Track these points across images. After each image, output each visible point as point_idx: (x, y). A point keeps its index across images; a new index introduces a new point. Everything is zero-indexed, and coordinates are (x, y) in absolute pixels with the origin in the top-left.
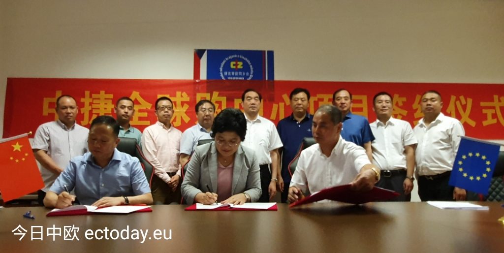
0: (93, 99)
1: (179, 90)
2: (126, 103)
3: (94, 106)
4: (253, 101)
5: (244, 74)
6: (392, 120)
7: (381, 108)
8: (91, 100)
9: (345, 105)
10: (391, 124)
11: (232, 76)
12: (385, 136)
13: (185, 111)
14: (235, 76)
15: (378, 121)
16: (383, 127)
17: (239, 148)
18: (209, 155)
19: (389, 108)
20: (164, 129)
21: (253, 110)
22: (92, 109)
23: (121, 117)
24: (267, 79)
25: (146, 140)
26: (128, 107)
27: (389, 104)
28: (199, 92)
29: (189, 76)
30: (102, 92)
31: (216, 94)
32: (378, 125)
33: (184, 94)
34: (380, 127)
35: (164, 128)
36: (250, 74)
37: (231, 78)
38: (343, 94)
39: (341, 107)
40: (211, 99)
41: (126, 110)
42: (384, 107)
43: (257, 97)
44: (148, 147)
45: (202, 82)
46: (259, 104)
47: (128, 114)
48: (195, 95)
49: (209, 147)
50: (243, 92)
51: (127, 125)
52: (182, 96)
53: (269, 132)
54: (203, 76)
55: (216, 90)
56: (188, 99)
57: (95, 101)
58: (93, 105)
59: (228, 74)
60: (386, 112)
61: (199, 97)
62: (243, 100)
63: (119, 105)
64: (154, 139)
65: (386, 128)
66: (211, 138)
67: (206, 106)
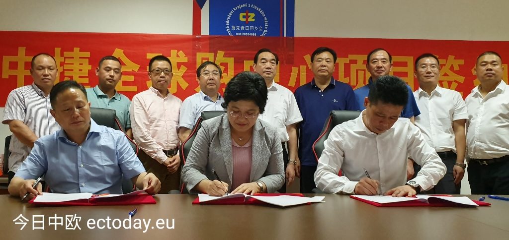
0: (65, 58)
1: (174, 49)
2: (111, 63)
3: (66, 67)
4: (268, 65)
5: (256, 29)
6: (438, 89)
7: (426, 75)
8: (62, 60)
9: (383, 69)
10: (438, 94)
11: (242, 31)
12: (429, 110)
13: (182, 74)
14: (245, 31)
15: (420, 90)
16: (428, 98)
17: (257, 122)
18: (220, 130)
19: (435, 74)
20: (158, 97)
21: (267, 75)
22: (64, 70)
23: (105, 82)
24: (285, 36)
25: (136, 111)
26: (115, 69)
27: (436, 69)
28: (200, 51)
29: (187, 30)
30: (77, 49)
31: (220, 54)
32: (421, 95)
33: (181, 53)
34: (423, 98)
35: (158, 95)
36: (264, 29)
37: (240, 34)
38: (381, 55)
39: (376, 71)
40: (214, 61)
41: (112, 73)
42: (429, 73)
43: (273, 60)
44: (138, 119)
45: (205, 38)
46: (276, 68)
47: (115, 79)
48: (195, 55)
49: (219, 121)
50: (256, 52)
51: (113, 90)
52: (178, 56)
53: (286, 103)
54: (205, 31)
55: (221, 49)
56: (185, 60)
57: (67, 61)
58: (65, 65)
59: (236, 28)
60: (432, 79)
61: (200, 57)
62: (256, 62)
63: (103, 66)
64: (146, 109)
65: (430, 99)
66: (222, 109)
67: (210, 68)
